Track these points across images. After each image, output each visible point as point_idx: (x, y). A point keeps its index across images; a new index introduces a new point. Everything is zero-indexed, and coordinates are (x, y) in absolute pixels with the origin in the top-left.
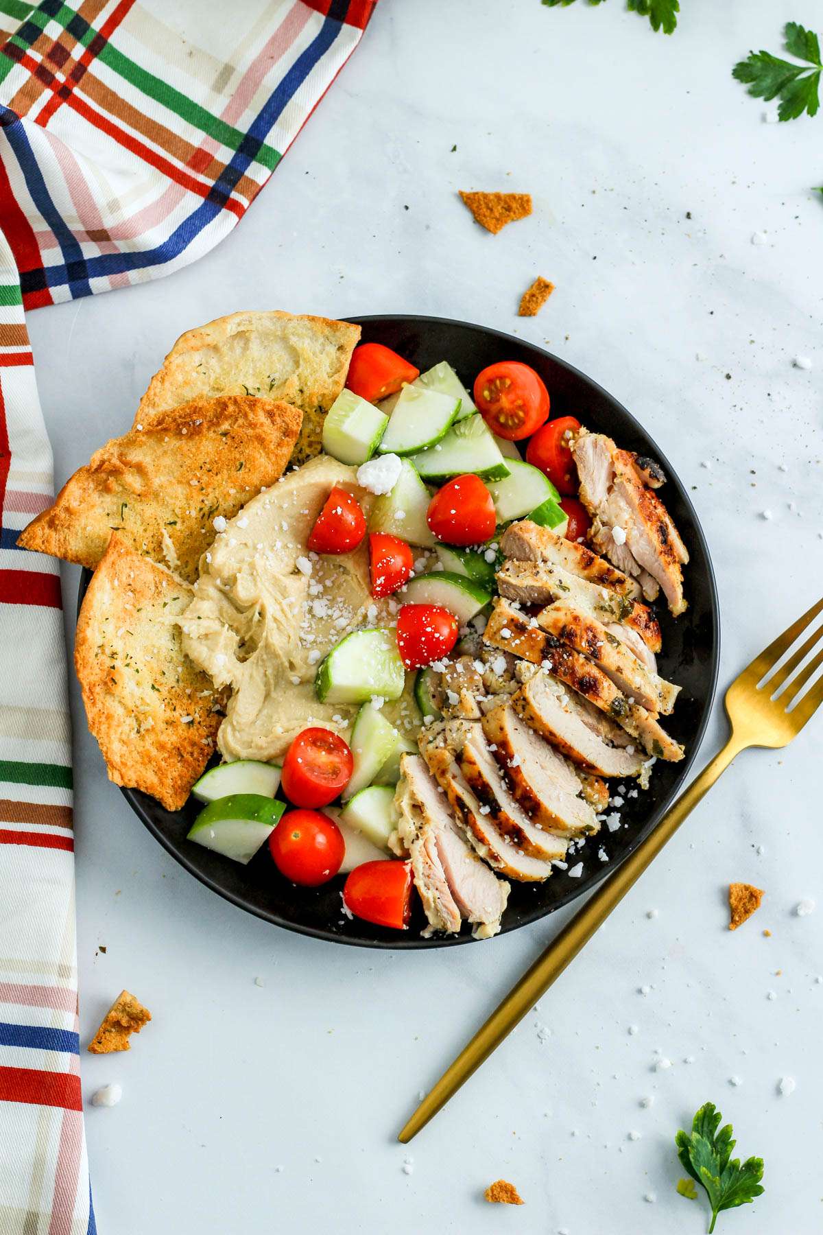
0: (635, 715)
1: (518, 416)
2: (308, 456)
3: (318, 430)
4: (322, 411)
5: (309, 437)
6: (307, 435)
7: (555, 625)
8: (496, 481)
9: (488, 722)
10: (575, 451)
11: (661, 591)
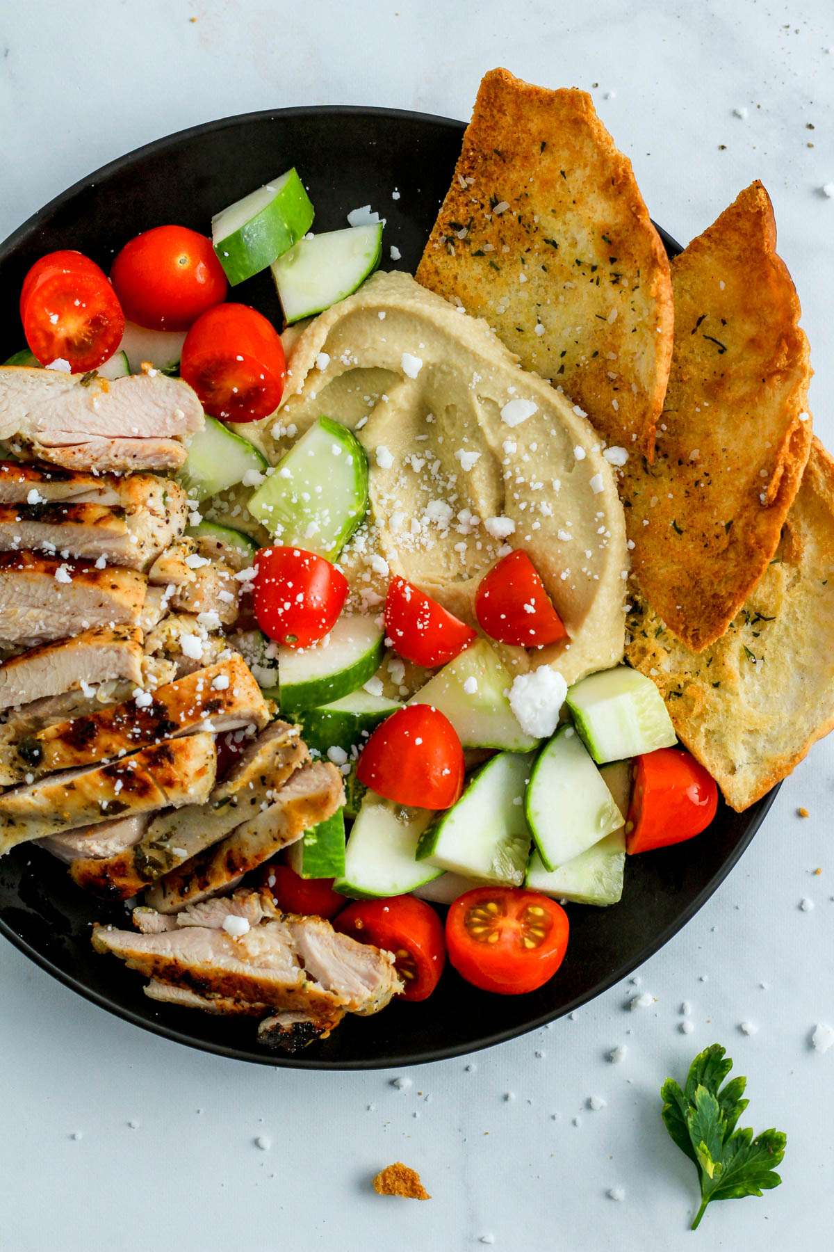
0: (9, 769)
1: (480, 925)
2: (632, 639)
3: (654, 672)
4: (674, 695)
5: (654, 655)
6: (657, 655)
7: (182, 749)
8: (422, 835)
9: (137, 579)
10: (378, 954)
11: (136, 930)
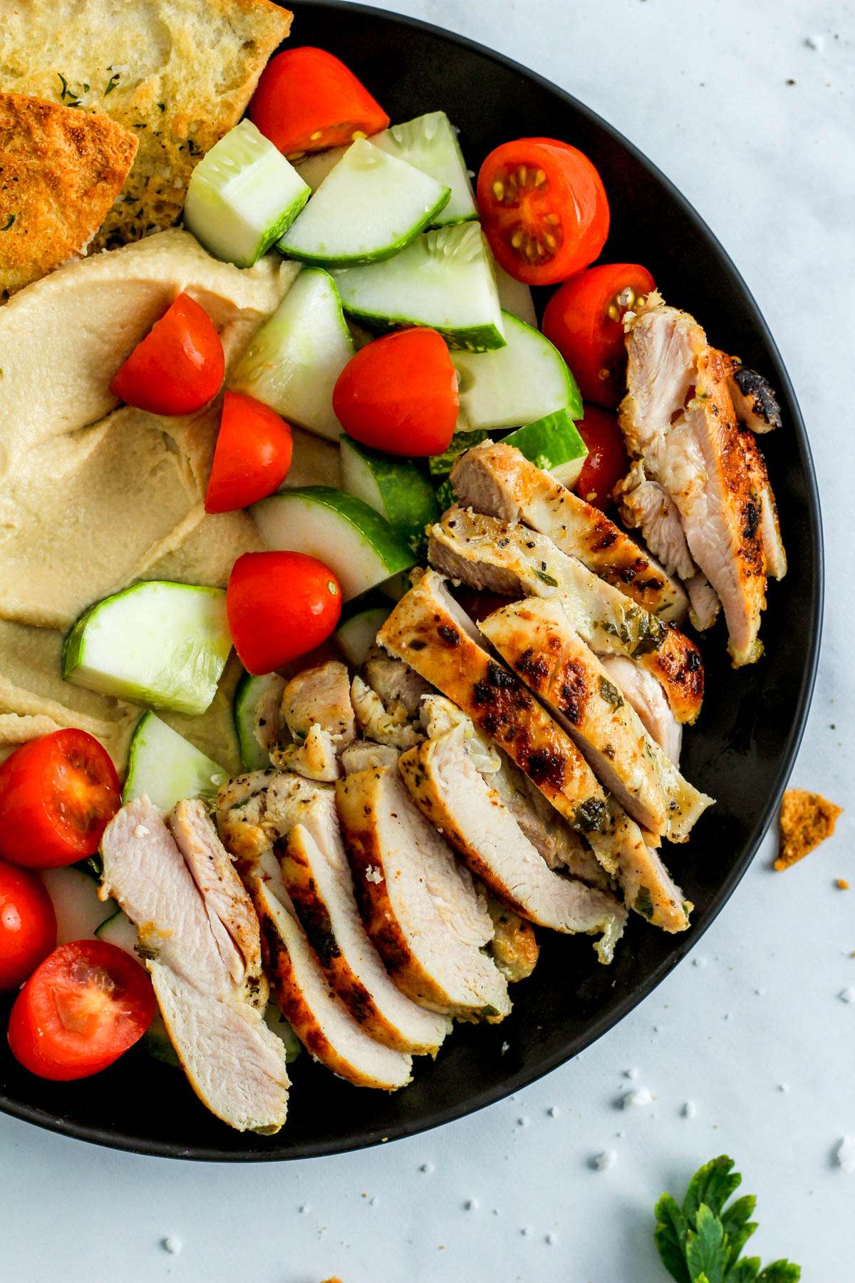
0: (619, 834)
1: (544, 243)
2: (151, 226)
3: (179, 184)
4: (194, 150)
5: (159, 192)
6: (157, 188)
7: (512, 647)
8: (476, 352)
9: (346, 791)
10: (631, 332)
11: (721, 618)
